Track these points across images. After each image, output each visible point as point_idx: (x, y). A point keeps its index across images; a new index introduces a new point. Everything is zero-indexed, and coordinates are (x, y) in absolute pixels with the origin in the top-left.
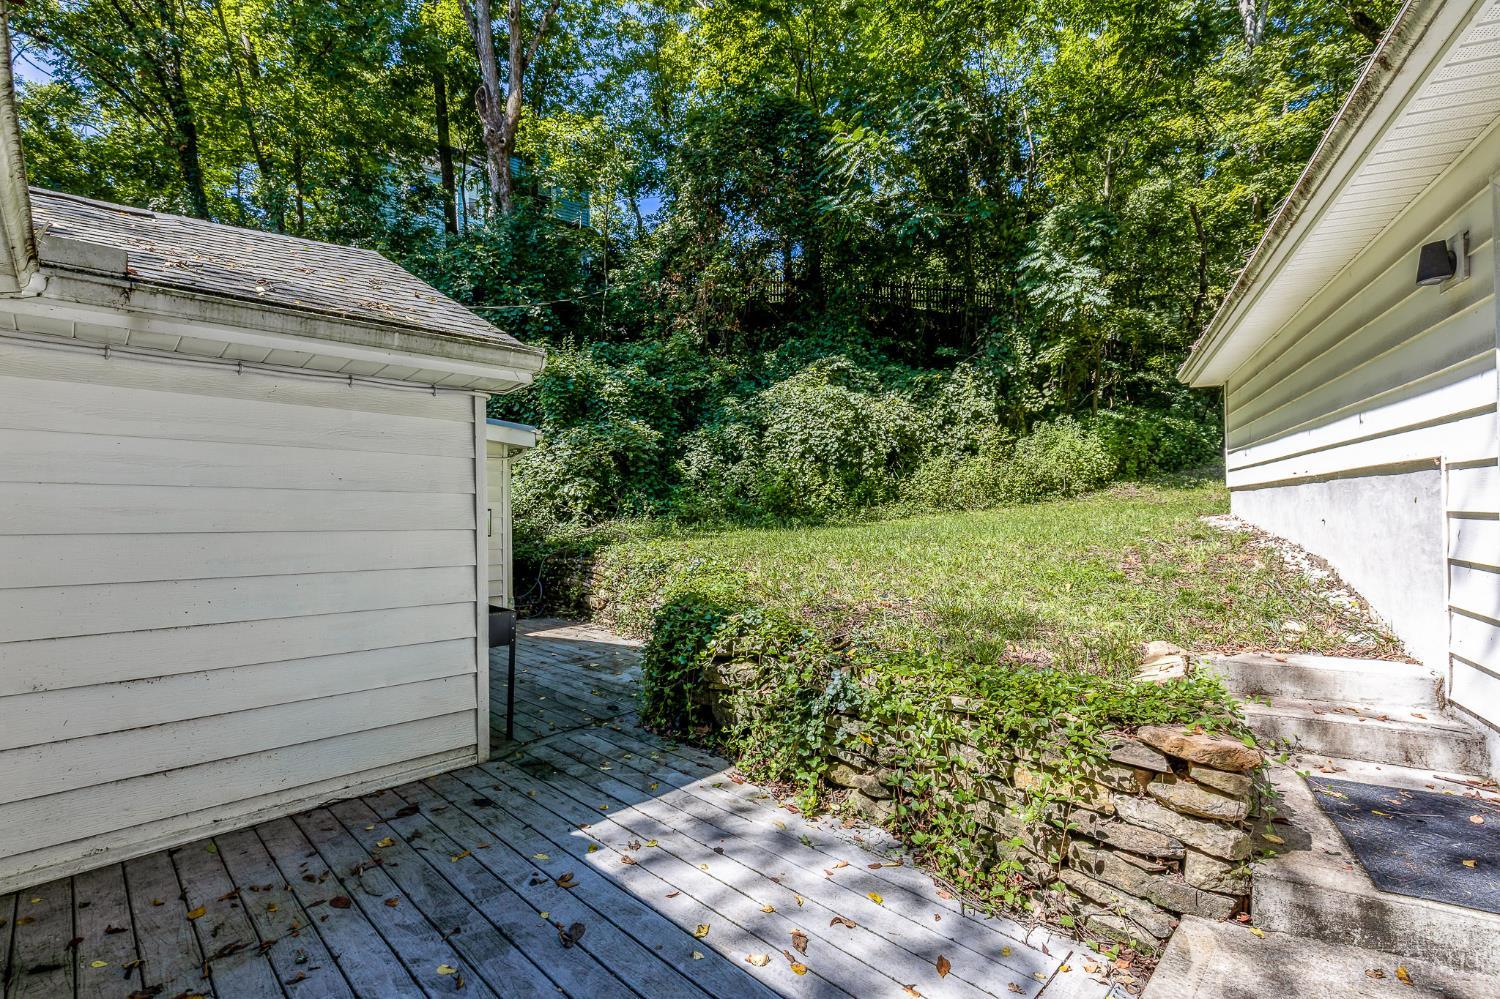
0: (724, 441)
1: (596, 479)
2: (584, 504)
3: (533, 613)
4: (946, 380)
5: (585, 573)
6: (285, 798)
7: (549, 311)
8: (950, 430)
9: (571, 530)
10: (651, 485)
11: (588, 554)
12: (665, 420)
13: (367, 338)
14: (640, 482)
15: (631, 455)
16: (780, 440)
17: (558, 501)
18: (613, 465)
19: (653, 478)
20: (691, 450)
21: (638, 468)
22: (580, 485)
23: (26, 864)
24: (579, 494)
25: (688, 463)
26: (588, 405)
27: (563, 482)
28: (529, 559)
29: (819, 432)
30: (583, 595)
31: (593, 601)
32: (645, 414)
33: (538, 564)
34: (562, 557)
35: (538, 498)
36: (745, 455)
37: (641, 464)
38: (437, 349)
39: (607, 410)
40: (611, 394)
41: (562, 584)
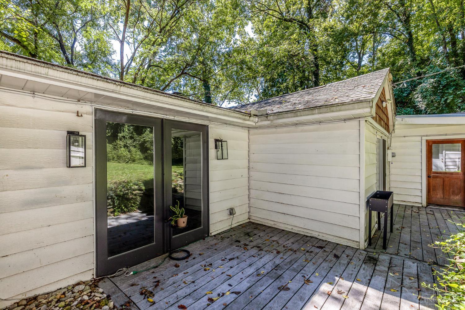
6: (305, 231)
13: (309, 113)
23: (272, 223)
38: (329, 111)
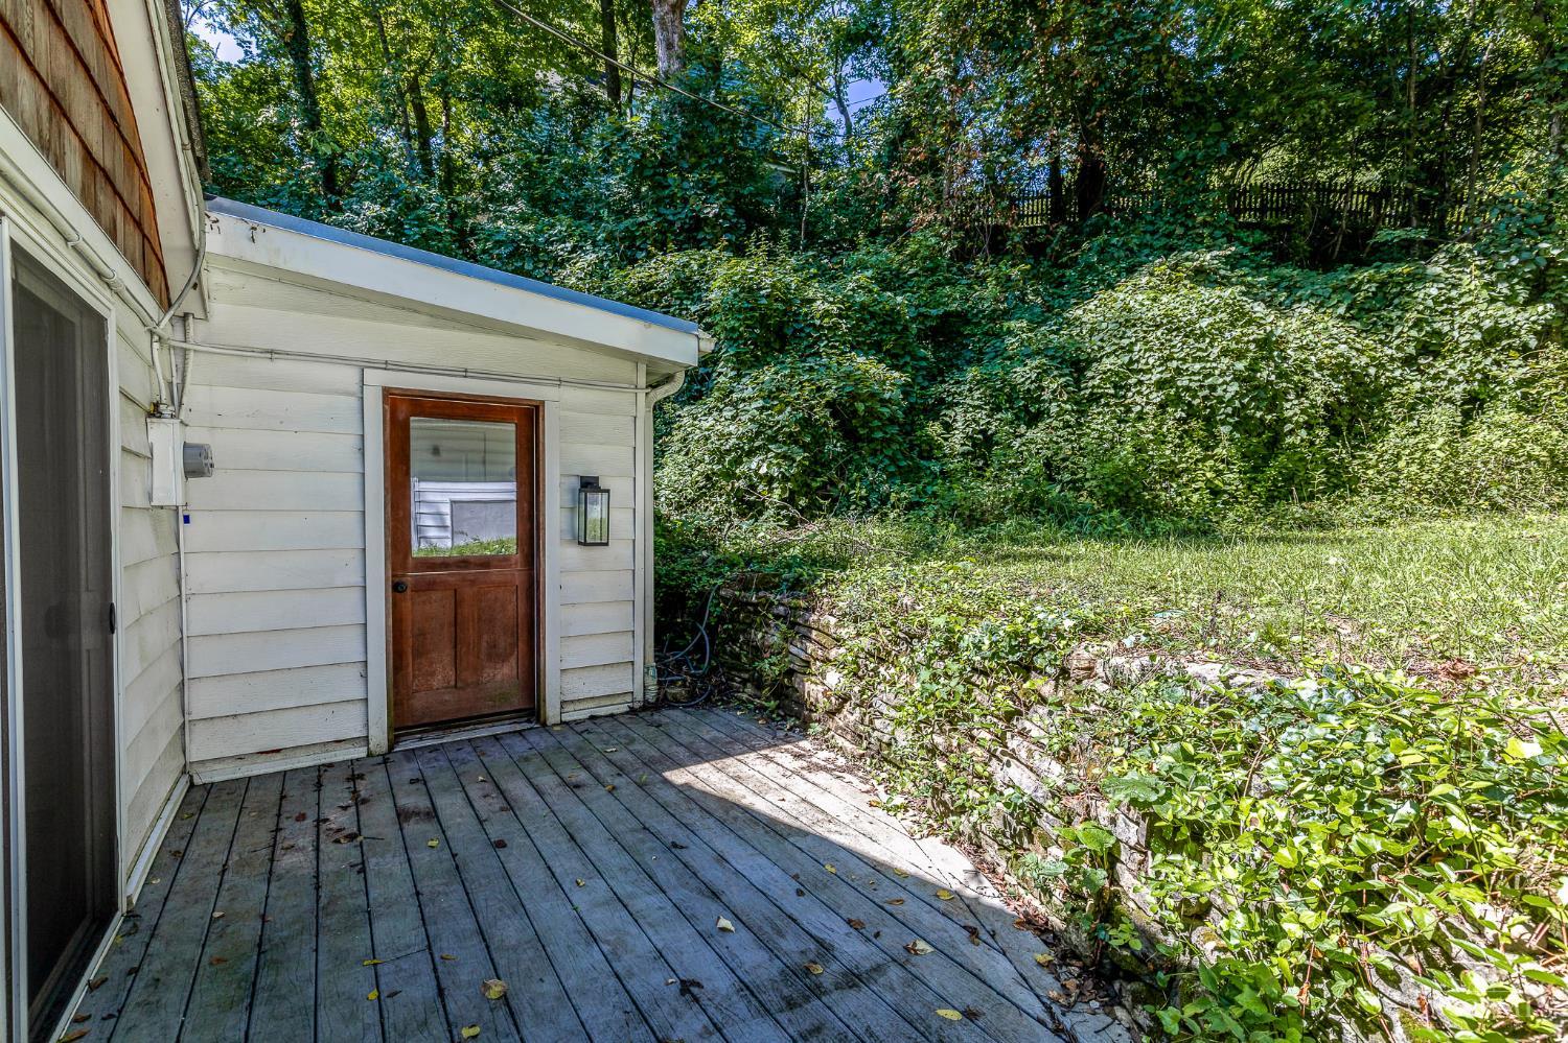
0: (1013, 388)
1: (805, 447)
2: (784, 490)
3: (692, 696)
4: (1420, 278)
5: (793, 625)
7: (731, 212)
8: (1430, 366)
9: (762, 534)
10: (893, 460)
11: (797, 584)
12: (908, 359)
14: (874, 453)
15: (861, 407)
16: (1116, 386)
17: (741, 484)
18: (832, 423)
19: (895, 447)
20: (951, 406)
21: (872, 430)
22: (777, 456)
24: (775, 472)
25: (948, 427)
26: (789, 332)
27: (751, 453)
28: (688, 585)
29: (1197, 366)
30: (790, 673)
31: (812, 689)
32: (877, 347)
33: (702, 596)
34: (746, 589)
35: (708, 478)
36: (1054, 408)
37: (876, 423)
39: (819, 339)
40: (827, 314)
41: (747, 642)
